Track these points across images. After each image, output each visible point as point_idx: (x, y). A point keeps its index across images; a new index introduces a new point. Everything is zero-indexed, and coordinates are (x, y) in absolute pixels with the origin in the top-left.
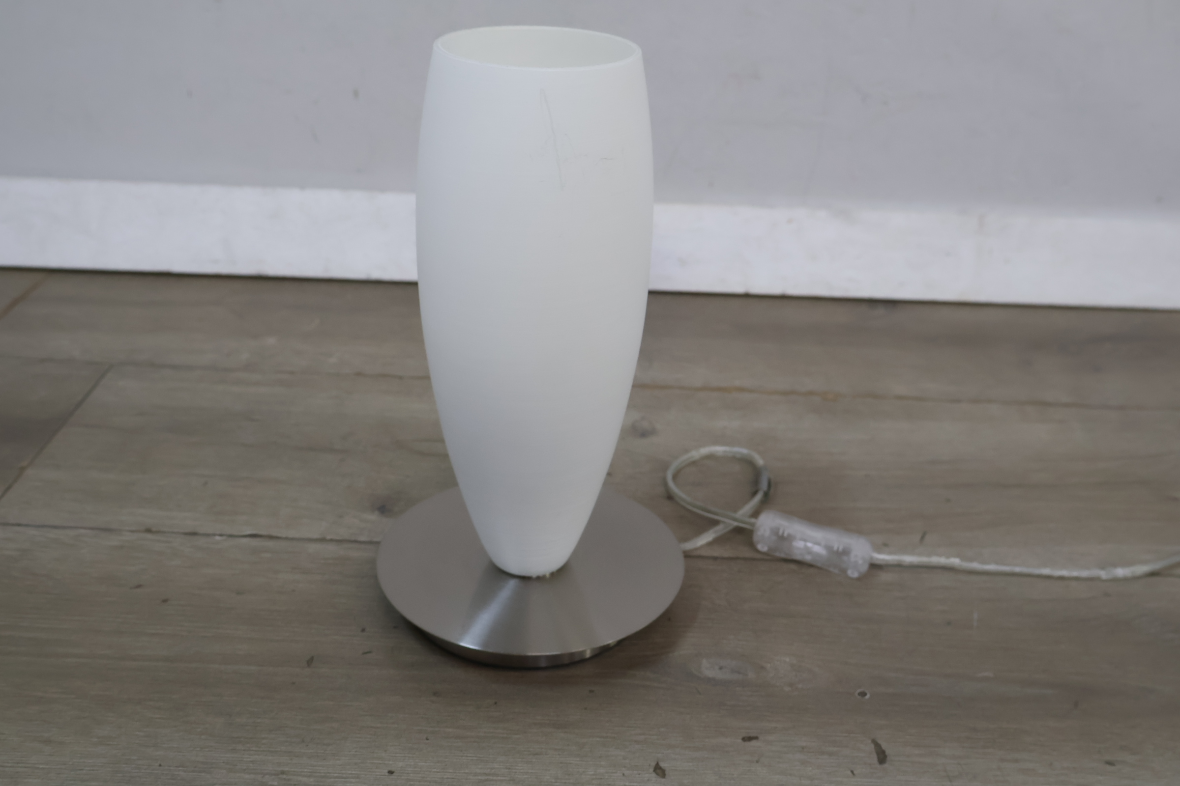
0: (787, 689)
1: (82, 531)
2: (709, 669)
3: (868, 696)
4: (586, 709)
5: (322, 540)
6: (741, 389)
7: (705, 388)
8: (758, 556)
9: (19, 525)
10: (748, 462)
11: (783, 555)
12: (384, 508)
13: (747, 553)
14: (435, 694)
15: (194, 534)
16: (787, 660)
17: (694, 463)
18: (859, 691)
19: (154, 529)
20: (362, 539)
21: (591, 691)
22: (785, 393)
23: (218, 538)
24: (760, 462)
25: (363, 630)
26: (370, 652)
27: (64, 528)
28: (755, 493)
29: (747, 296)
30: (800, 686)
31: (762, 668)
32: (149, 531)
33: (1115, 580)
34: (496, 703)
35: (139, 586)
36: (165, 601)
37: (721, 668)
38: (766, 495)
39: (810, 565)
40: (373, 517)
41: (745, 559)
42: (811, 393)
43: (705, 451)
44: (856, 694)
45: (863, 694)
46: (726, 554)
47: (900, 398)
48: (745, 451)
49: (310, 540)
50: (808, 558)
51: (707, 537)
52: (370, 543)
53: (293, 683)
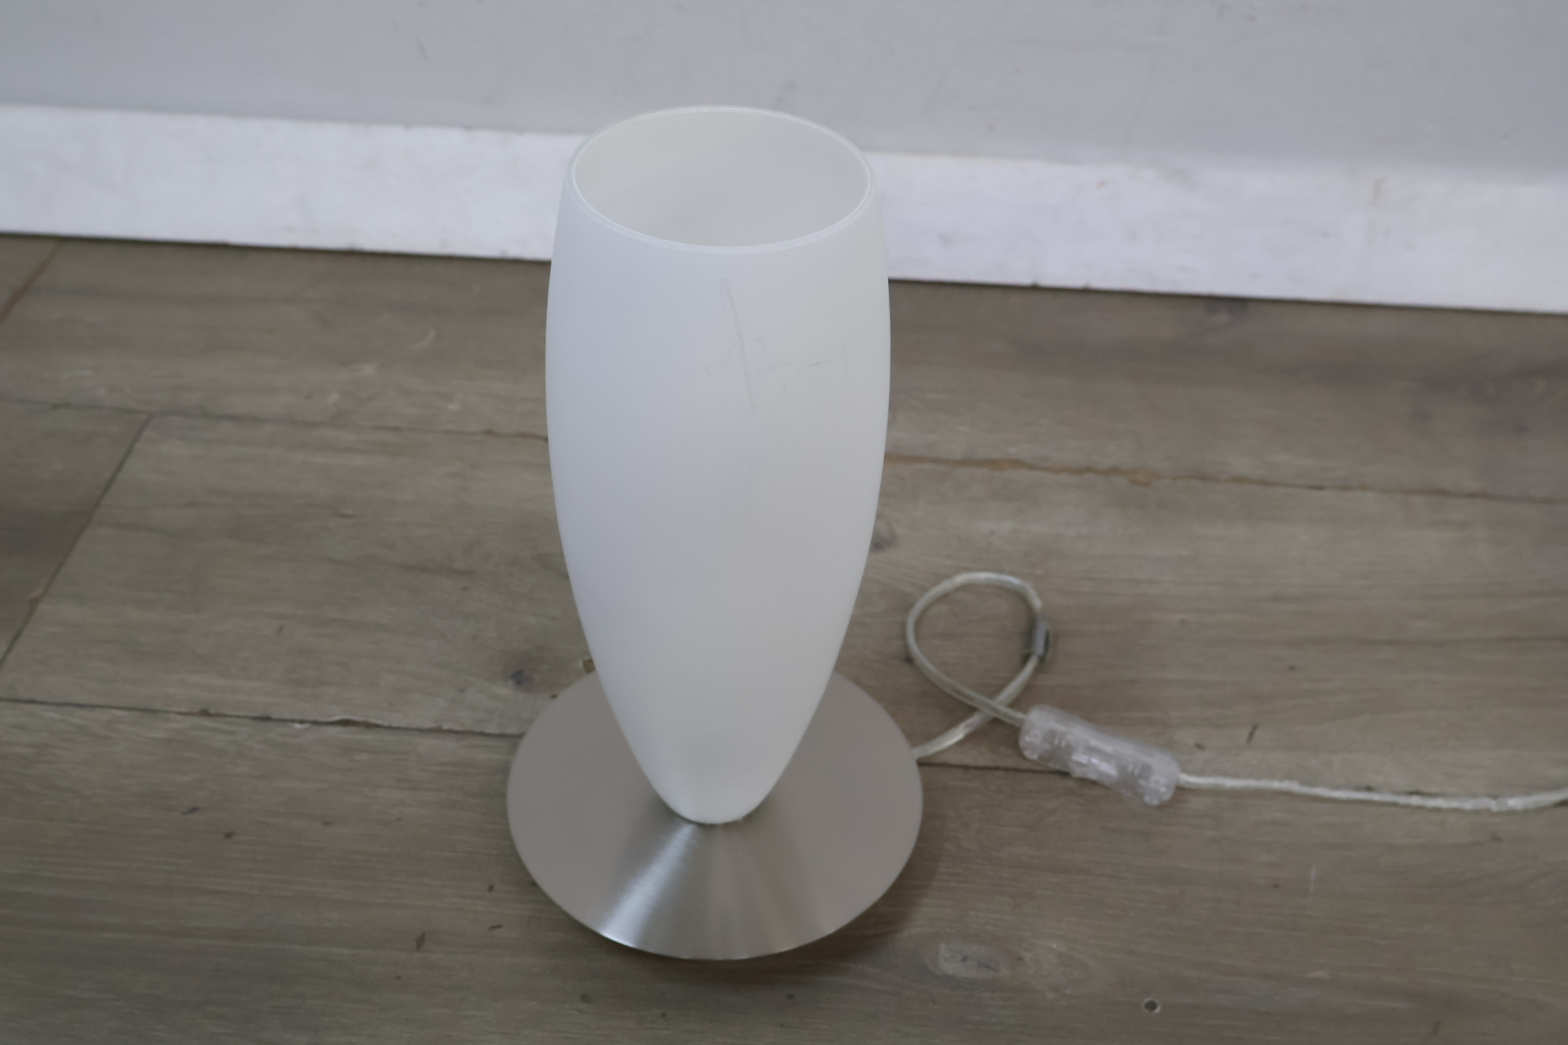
0: (1050, 996)
1: (118, 713)
2: (948, 961)
3: (1158, 1010)
4: (782, 1026)
5: (437, 731)
6: (1017, 463)
7: (966, 462)
8: (1024, 765)
9: (32, 702)
10: (1020, 597)
11: (1058, 767)
12: (520, 677)
13: (1010, 762)
14: (585, 998)
15: (267, 719)
16: (1054, 946)
17: (944, 598)
18: (1147, 1000)
19: (212, 711)
20: (492, 729)
21: (791, 997)
22: (1079, 471)
23: (298, 726)
24: (1037, 603)
25: (491, 889)
26: (499, 927)
27: (93, 707)
28: (1025, 659)
29: (1035, 288)
30: (1068, 992)
31: (1020, 959)
32: (205, 713)
33: (1511, 813)
34: (664, 1015)
35: (194, 810)
36: (228, 835)
37: (964, 959)
38: (1042, 660)
39: (1094, 783)
40: (505, 690)
41: (1006, 769)
42: (1114, 471)
43: (961, 579)
44: (1143, 1006)
45: (1151, 1006)
46: (981, 762)
47: (1239, 480)
48: (1014, 581)
49: (421, 731)
50: (1092, 776)
51: (957, 735)
52: (502, 736)
53: (398, 978)
